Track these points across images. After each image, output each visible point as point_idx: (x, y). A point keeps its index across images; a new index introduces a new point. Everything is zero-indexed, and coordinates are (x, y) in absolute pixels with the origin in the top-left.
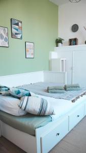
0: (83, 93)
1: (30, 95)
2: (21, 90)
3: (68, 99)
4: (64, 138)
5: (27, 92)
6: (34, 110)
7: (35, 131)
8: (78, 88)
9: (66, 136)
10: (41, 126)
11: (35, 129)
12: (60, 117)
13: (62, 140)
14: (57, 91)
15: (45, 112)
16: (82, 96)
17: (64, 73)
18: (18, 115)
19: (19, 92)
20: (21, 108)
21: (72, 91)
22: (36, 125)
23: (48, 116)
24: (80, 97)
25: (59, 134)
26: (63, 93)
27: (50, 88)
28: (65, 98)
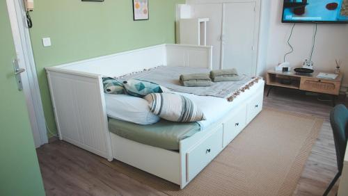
0: (244, 86)
1: (160, 91)
2: (144, 83)
3: (220, 95)
4: (216, 157)
5: (155, 86)
6: (174, 114)
7: (178, 144)
8: (235, 77)
9: (219, 155)
10: (187, 137)
11: (179, 140)
12: (211, 124)
13: (212, 161)
14: (199, 82)
15: (190, 116)
16: (243, 91)
17: (208, 49)
18: (145, 122)
19: (142, 87)
20: (153, 111)
21: (225, 83)
22: (179, 135)
23: (194, 122)
24: (241, 93)
25: (209, 151)
26: (209, 86)
27: (185, 78)
28: (214, 94)
